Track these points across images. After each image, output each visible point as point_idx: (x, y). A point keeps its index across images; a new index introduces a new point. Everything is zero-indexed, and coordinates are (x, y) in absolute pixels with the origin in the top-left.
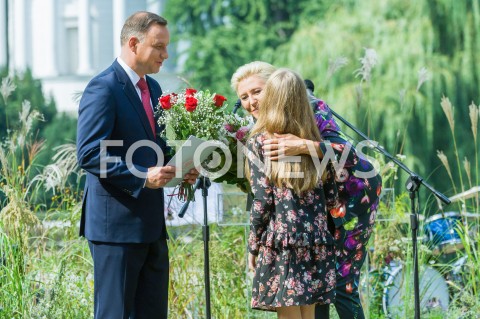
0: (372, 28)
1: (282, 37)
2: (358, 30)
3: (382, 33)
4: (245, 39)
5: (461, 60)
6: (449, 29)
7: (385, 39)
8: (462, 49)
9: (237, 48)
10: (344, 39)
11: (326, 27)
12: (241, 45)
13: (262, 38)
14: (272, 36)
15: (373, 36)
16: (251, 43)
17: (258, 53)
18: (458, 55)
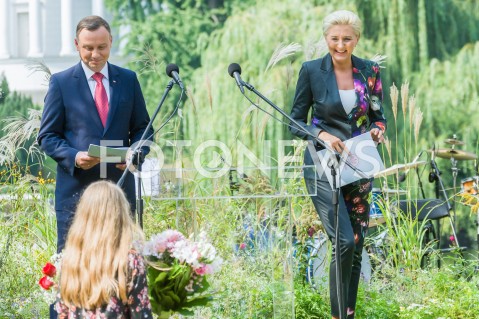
0: (301, 13)
1: (217, 22)
2: (287, 15)
3: (309, 19)
4: (181, 25)
5: (385, 44)
6: (374, 14)
7: (313, 24)
8: (386, 33)
9: (174, 33)
10: (274, 24)
11: (256, 13)
12: (178, 29)
13: (198, 23)
14: (206, 21)
15: (301, 21)
16: (187, 27)
17: (194, 37)
18: (382, 39)
